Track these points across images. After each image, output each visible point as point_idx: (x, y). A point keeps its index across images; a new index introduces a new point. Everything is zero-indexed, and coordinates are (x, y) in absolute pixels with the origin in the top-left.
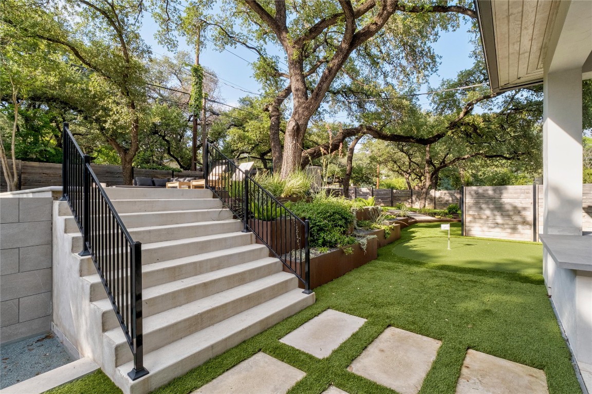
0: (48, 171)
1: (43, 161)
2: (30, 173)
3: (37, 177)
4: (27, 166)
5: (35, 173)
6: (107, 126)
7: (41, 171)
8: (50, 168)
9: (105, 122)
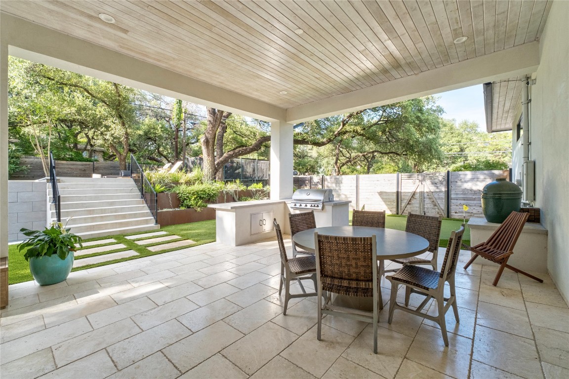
0: (72, 167)
1: (68, 160)
2: (60, 168)
3: (65, 171)
4: (59, 164)
5: (64, 168)
6: (107, 137)
7: (67, 167)
8: (73, 164)
9: (106, 135)
